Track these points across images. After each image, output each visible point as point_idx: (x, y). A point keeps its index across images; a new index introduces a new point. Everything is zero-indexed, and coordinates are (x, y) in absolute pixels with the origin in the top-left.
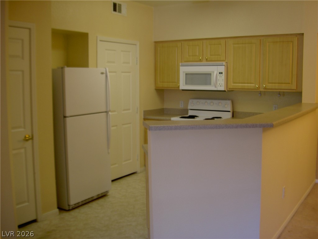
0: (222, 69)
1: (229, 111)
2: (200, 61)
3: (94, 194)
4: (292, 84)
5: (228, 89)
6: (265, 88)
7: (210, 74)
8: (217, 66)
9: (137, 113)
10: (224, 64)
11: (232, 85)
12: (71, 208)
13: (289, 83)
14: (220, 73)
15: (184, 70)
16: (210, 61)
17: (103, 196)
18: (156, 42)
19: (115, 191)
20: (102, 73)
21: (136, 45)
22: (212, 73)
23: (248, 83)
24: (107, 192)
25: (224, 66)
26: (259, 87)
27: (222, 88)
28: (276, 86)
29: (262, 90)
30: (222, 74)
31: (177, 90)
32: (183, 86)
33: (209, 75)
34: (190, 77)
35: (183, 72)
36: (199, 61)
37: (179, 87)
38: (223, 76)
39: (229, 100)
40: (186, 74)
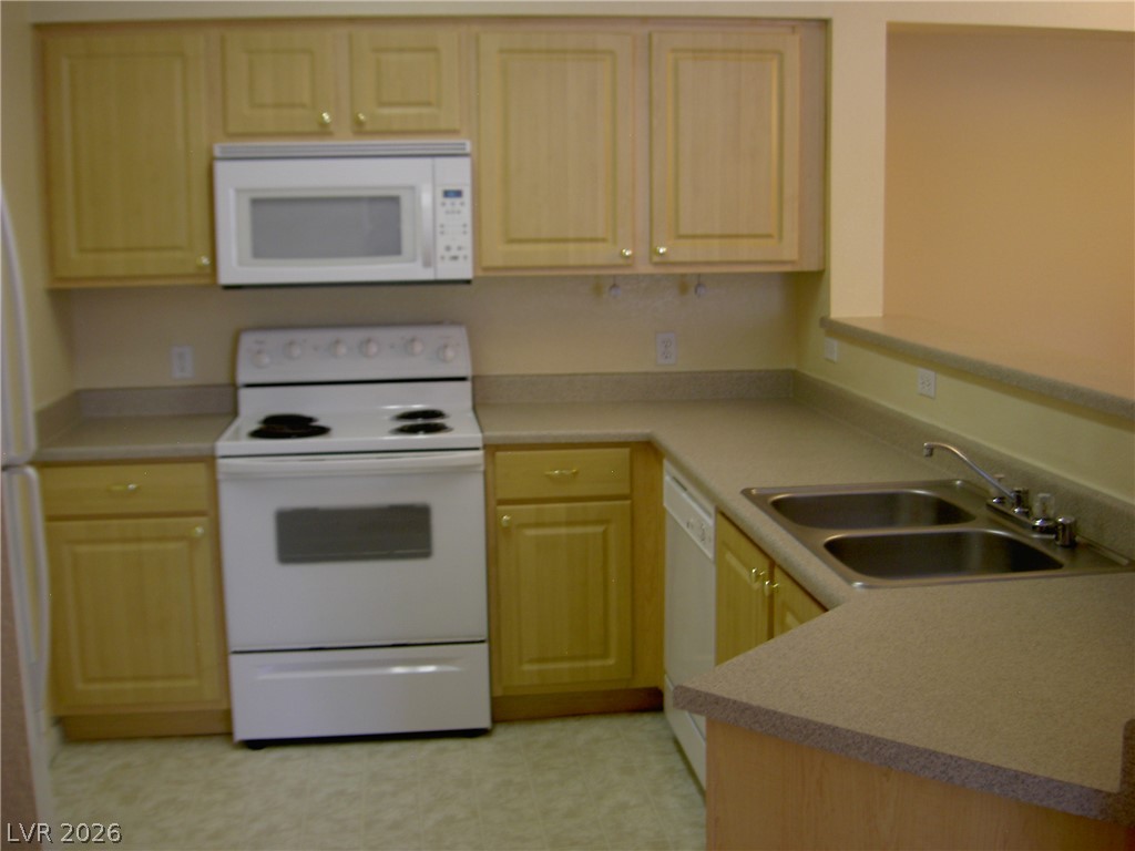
1: (462, 379)
2: (324, 131)
4: (781, 238)
5: (480, 273)
7: (395, 200)
8: (428, 161)
10: (468, 149)
13: (769, 236)
14: (447, 194)
15: (237, 182)
16: (386, 133)
22: (404, 195)
23: (580, 240)
25: (467, 160)
27: (464, 270)
28: (714, 251)
30: (457, 201)
31: (207, 283)
32: (236, 265)
33: (386, 204)
35: (239, 191)
36: (312, 136)
38: (464, 207)
39: (454, 323)
40: (256, 202)
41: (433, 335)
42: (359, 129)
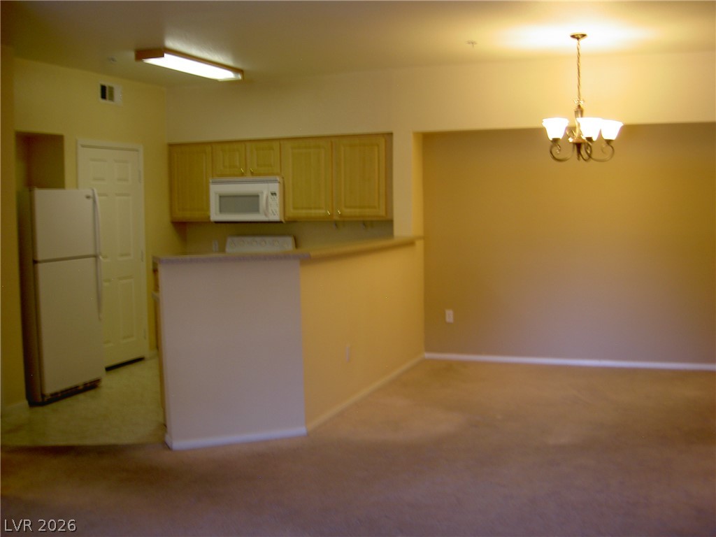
0: (275, 187)
2: (242, 174)
3: (79, 381)
4: (379, 207)
5: (287, 219)
6: (341, 216)
7: (258, 196)
8: (267, 184)
9: (142, 261)
10: (279, 180)
11: (292, 213)
12: (46, 399)
13: (375, 207)
14: (272, 194)
15: (216, 190)
16: (257, 175)
17: (92, 386)
18: (171, 146)
19: (111, 383)
20: (88, 197)
21: (137, 151)
22: (260, 195)
23: (315, 208)
24: (98, 381)
25: (277, 184)
26: (332, 215)
27: (276, 218)
28: (357, 212)
29: (336, 218)
30: (275, 196)
31: (206, 223)
32: (215, 215)
33: (255, 197)
34: (227, 201)
35: (216, 193)
36: (239, 175)
37: (209, 217)
38: (277, 199)
39: (290, 236)
40: (221, 197)
41: (281, 239)
42: (252, 174)
